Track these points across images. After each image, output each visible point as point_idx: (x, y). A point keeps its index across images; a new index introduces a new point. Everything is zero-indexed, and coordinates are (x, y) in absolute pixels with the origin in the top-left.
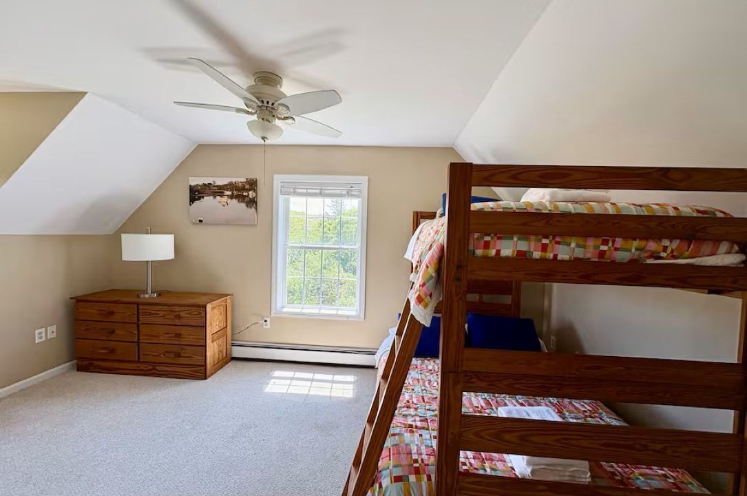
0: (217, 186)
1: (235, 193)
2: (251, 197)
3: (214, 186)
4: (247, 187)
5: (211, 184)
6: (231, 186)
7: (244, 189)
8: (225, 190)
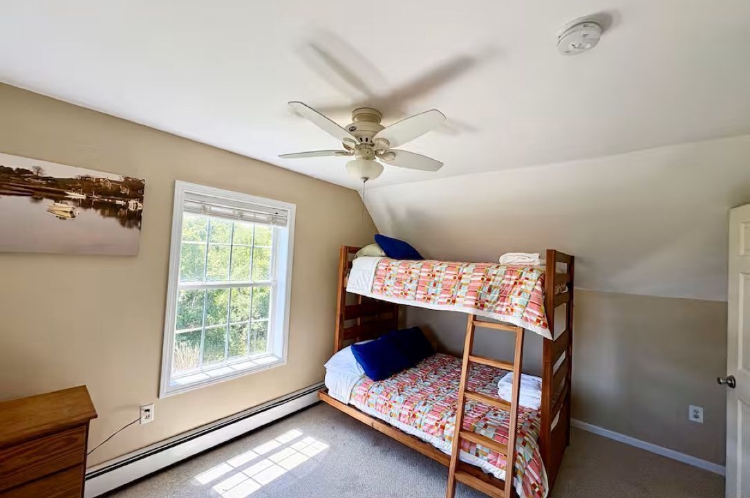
0: (47, 179)
1: (95, 198)
2: (131, 209)
3: (38, 178)
4: (125, 191)
5: (28, 172)
6: (84, 184)
7: (117, 194)
8: (69, 189)
